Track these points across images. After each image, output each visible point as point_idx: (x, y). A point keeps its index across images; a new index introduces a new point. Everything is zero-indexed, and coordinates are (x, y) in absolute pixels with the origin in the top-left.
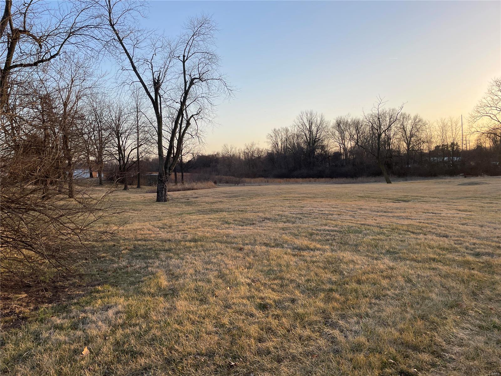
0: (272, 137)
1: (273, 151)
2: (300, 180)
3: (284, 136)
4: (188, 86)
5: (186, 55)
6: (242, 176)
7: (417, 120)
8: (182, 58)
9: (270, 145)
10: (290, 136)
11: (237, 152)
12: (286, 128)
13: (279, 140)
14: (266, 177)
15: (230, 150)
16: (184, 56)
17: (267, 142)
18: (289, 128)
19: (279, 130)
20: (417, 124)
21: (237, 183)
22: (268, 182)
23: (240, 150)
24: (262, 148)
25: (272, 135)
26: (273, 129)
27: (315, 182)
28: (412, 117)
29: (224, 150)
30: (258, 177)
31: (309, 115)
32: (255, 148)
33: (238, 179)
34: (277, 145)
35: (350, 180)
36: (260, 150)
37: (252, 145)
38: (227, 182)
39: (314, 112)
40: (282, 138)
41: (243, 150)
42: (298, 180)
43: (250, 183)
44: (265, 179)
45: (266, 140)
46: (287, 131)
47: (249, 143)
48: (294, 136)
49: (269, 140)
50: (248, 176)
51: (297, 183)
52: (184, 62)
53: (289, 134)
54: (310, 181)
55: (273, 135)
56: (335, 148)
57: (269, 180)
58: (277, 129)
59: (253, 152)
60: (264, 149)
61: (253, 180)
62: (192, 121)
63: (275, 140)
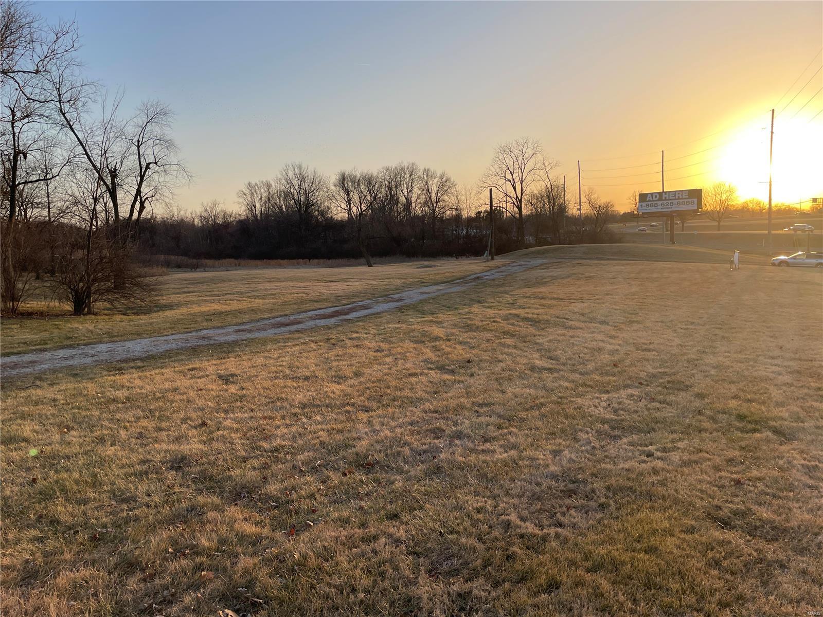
0: (245, 195)
1: (247, 217)
2: (285, 262)
3: (265, 195)
4: (143, 170)
5: (141, 140)
6: (199, 255)
7: (444, 178)
8: (136, 144)
9: (243, 208)
10: (274, 194)
11: (190, 216)
12: (266, 181)
13: (257, 200)
14: (236, 258)
15: (176, 214)
16: (139, 141)
17: (239, 203)
18: (273, 183)
19: (256, 184)
20: (445, 184)
21: (194, 267)
22: (239, 265)
23: (194, 213)
24: (231, 211)
25: (245, 192)
26: (247, 183)
27: (306, 264)
28: (438, 175)
29: (166, 213)
30: (225, 258)
31: (296, 170)
32: (218, 209)
33: (195, 261)
34: (255, 208)
35: (353, 261)
36: (228, 213)
37: (215, 205)
38: (179, 266)
39: (304, 166)
40: (261, 198)
41: (198, 214)
42: (282, 261)
43: (213, 268)
44: (236, 261)
45: (237, 200)
46: (269, 186)
47: (207, 201)
48: (280, 195)
49: (241, 200)
50: (209, 256)
51: (280, 266)
52: (138, 147)
53: (273, 191)
54: (298, 264)
55: (247, 192)
56: (340, 215)
57: (242, 262)
58: (253, 183)
59: (215, 216)
60: (234, 213)
61: (217, 262)
62: (146, 204)
63: (250, 199)
